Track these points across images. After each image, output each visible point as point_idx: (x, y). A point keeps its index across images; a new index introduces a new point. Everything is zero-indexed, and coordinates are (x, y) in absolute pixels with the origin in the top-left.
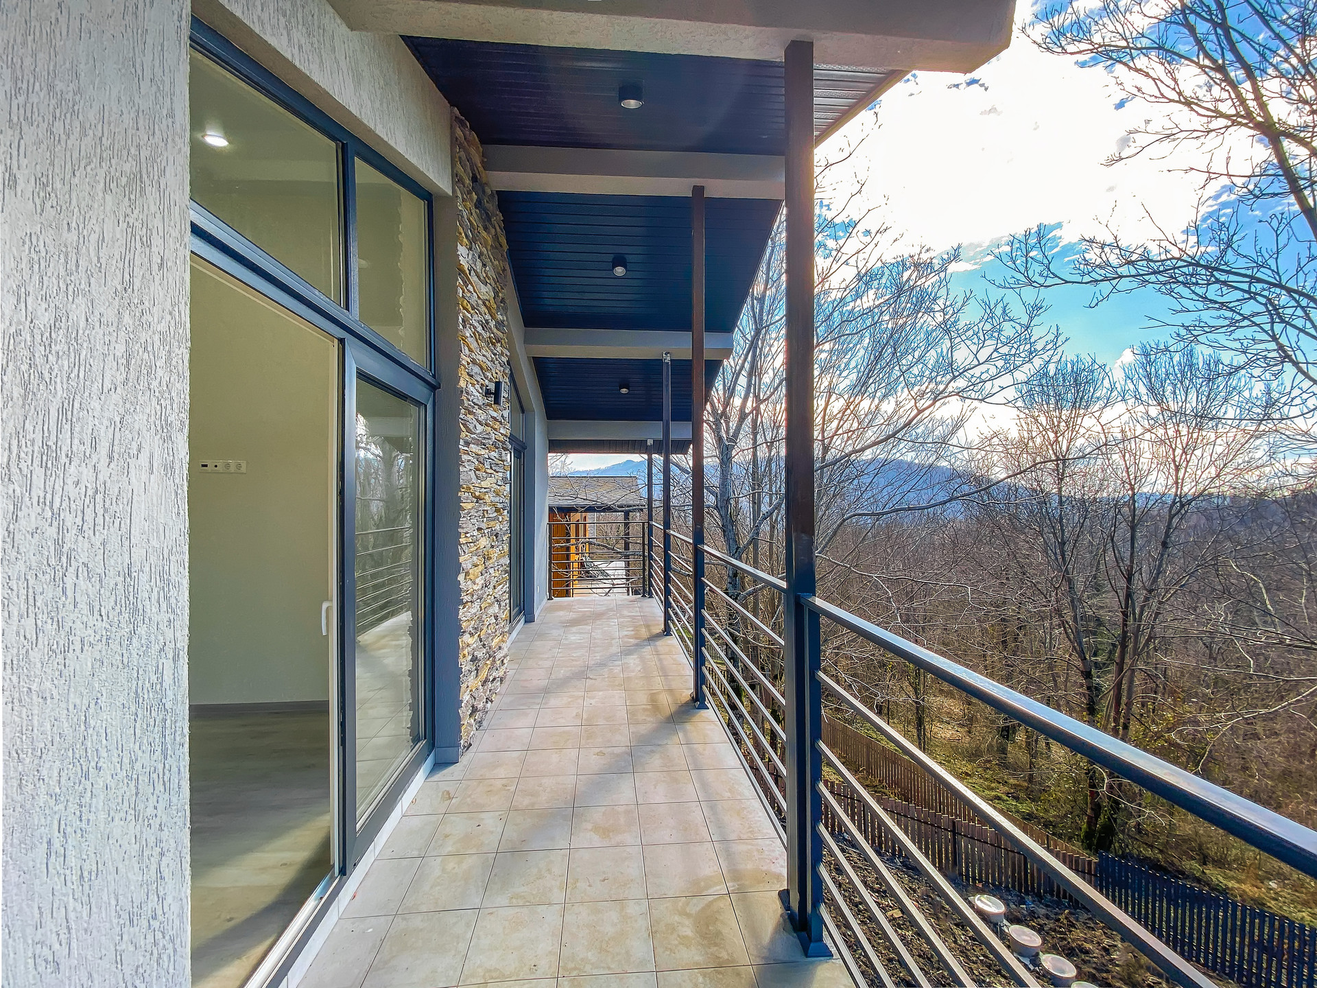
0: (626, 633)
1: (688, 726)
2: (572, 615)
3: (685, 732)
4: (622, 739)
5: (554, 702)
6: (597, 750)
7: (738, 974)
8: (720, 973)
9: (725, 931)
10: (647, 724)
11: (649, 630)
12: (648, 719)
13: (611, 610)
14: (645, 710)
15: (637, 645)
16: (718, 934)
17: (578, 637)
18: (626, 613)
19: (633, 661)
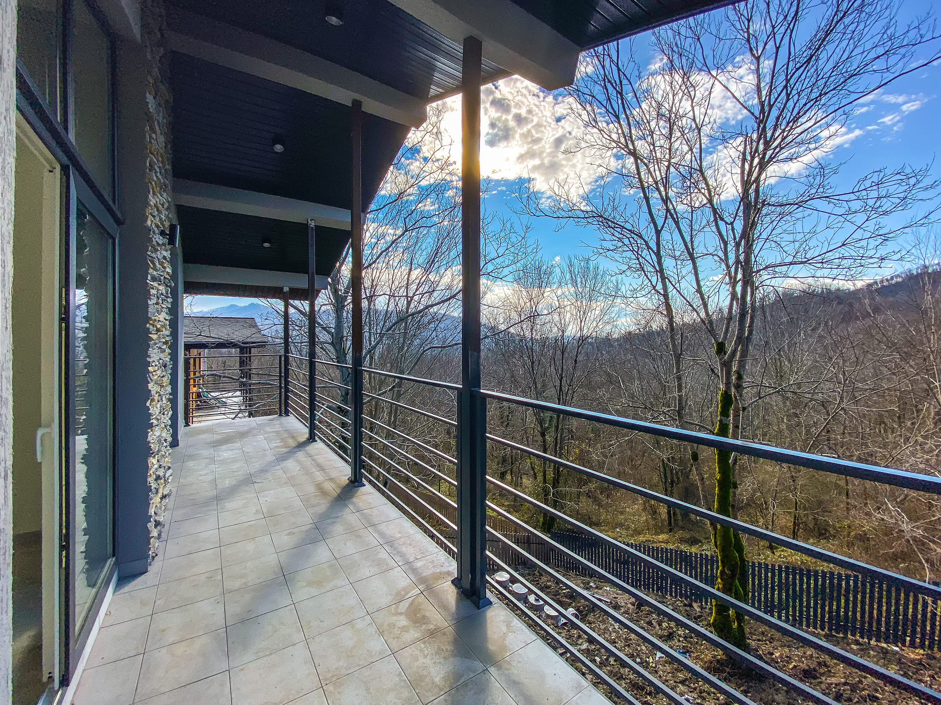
0: (276, 445)
1: (354, 500)
2: (217, 437)
3: (353, 503)
4: (306, 520)
5: (230, 505)
6: (287, 532)
7: (444, 634)
8: (433, 638)
9: (427, 614)
10: (323, 505)
11: (296, 440)
12: (322, 502)
13: (254, 428)
14: (316, 496)
15: (288, 452)
16: (424, 617)
17: (230, 453)
18: (268, 429)
19: (290, 464)
